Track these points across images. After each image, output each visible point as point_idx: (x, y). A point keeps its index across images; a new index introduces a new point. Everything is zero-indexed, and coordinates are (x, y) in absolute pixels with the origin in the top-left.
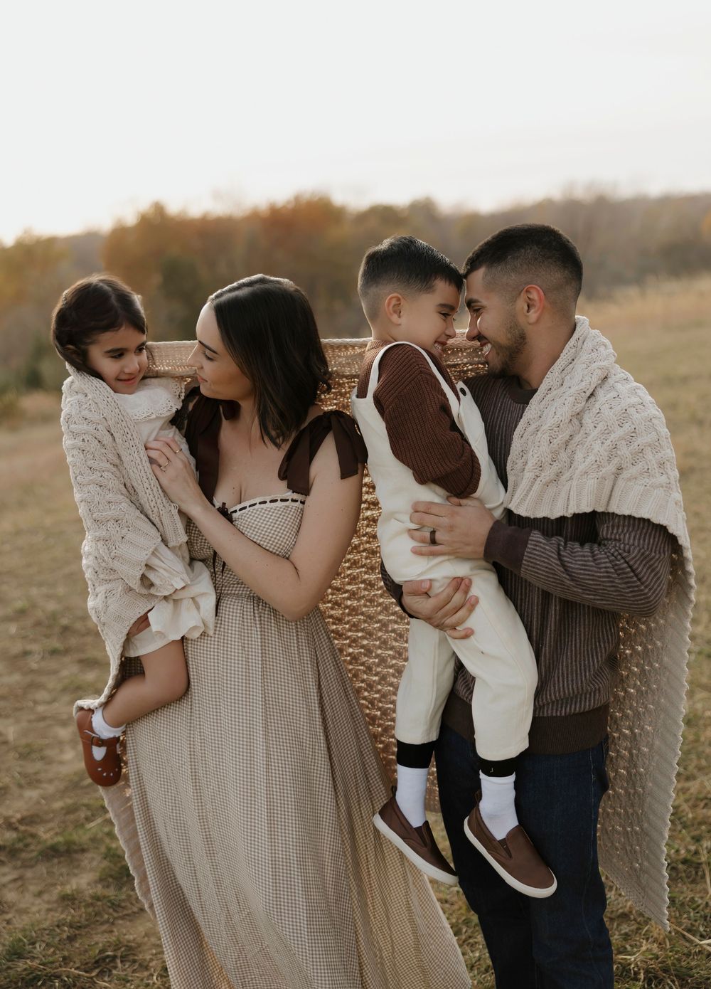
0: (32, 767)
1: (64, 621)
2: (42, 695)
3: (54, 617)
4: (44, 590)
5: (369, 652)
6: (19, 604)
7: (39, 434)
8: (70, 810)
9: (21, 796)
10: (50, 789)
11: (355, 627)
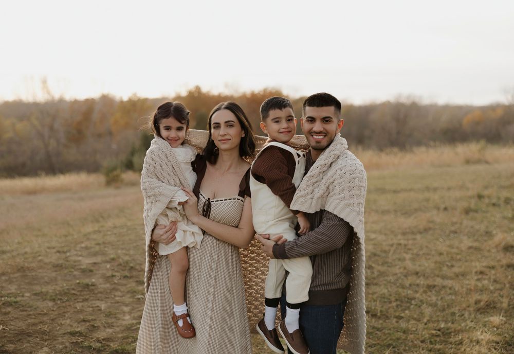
0: (110, 321)
1: (132, 265)
2: (118, 293)
3: (127, 262)
4: (124, 251)
5: (257, 269)
6: (112, 256)
7: (131, 190)
8: (124, 338)
9: (104, 331)
10: (118, 329)
11: (252, 259)
